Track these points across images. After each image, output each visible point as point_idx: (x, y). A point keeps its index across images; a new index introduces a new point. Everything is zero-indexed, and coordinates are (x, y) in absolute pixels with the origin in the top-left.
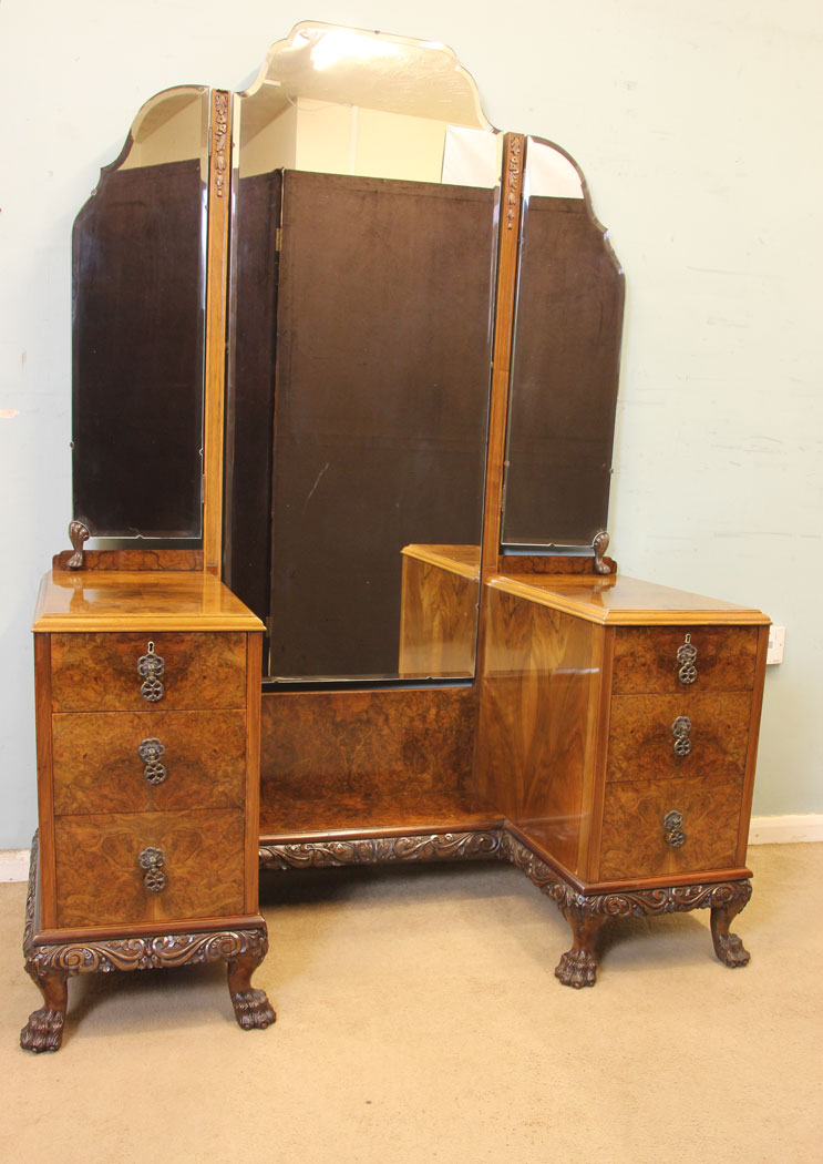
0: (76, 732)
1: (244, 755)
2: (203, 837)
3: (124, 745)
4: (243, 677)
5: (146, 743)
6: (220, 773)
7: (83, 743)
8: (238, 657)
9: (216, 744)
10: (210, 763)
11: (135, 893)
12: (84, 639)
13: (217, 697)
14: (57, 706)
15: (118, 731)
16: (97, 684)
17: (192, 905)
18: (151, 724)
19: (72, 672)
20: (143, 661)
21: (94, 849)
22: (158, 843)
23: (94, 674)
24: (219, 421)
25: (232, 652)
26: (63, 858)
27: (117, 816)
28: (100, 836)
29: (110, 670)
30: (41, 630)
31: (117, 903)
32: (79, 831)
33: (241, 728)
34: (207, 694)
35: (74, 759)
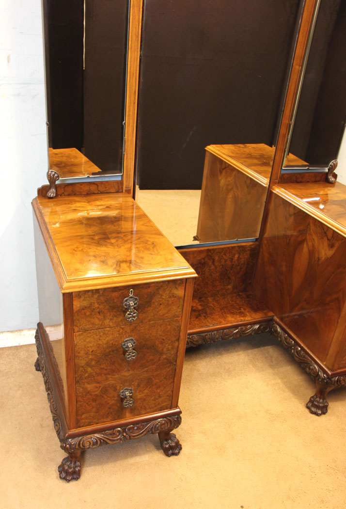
0: (87, 340)
1: (178, 340)
2: (153, 379)
3: (114, 343)
4: (181, 301)
5: (127, 341)
6: (165, 349)
7: (91, 345)
8: (180, 292)
9: (164, 336)
10: (160, 346)
11: (117, 408)
12: (93, 292)
13: (167, 313)
14: (76, 329)
15: (111, 337)
16: (100, 315)
17: (145, 409)
18: (129, 331)
19: (85, 311)
20: (126, 301)
21: (96, 393)
22: (130, 386)
23: (98, 310)
24: (134, 103)
25: (177, 289)
26: (80, 399)
27: (108, 376)
28: (100, 387)
29: (107, 307)
30: (67, 291)
31: (108, 414)
32: (89, 386)
33: (178, 327)
34: (161, 313)
35: (86, 354)
